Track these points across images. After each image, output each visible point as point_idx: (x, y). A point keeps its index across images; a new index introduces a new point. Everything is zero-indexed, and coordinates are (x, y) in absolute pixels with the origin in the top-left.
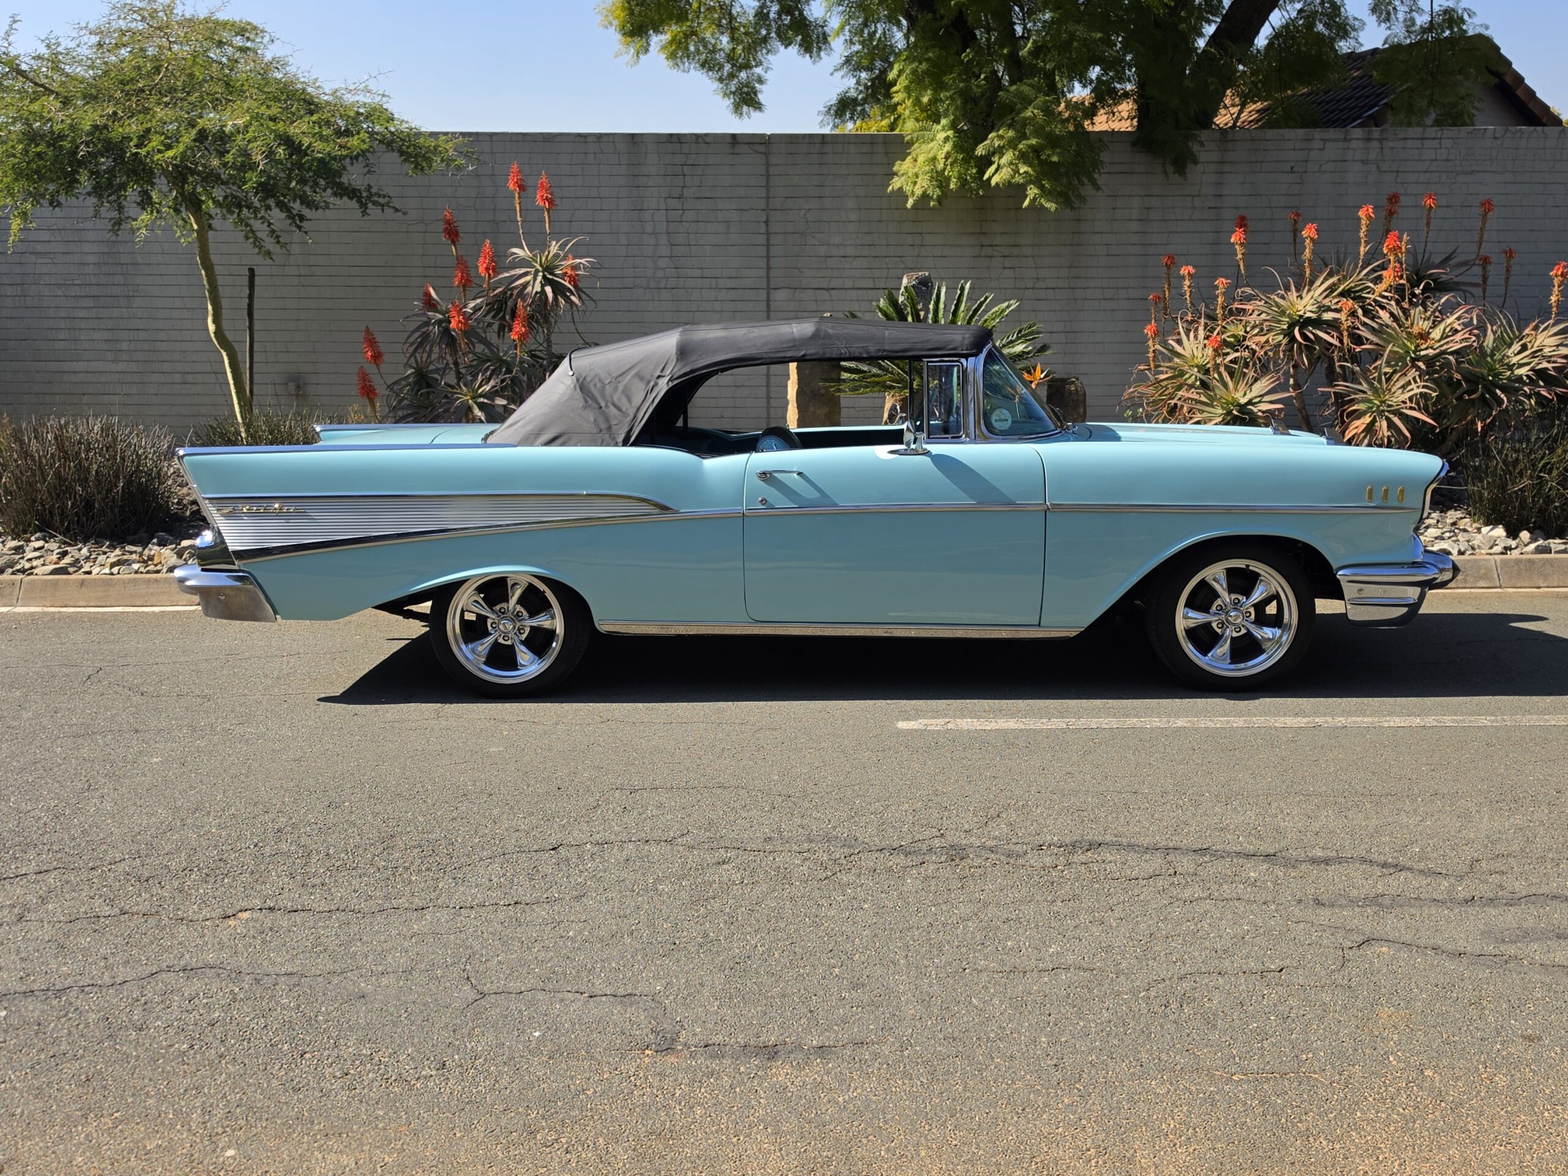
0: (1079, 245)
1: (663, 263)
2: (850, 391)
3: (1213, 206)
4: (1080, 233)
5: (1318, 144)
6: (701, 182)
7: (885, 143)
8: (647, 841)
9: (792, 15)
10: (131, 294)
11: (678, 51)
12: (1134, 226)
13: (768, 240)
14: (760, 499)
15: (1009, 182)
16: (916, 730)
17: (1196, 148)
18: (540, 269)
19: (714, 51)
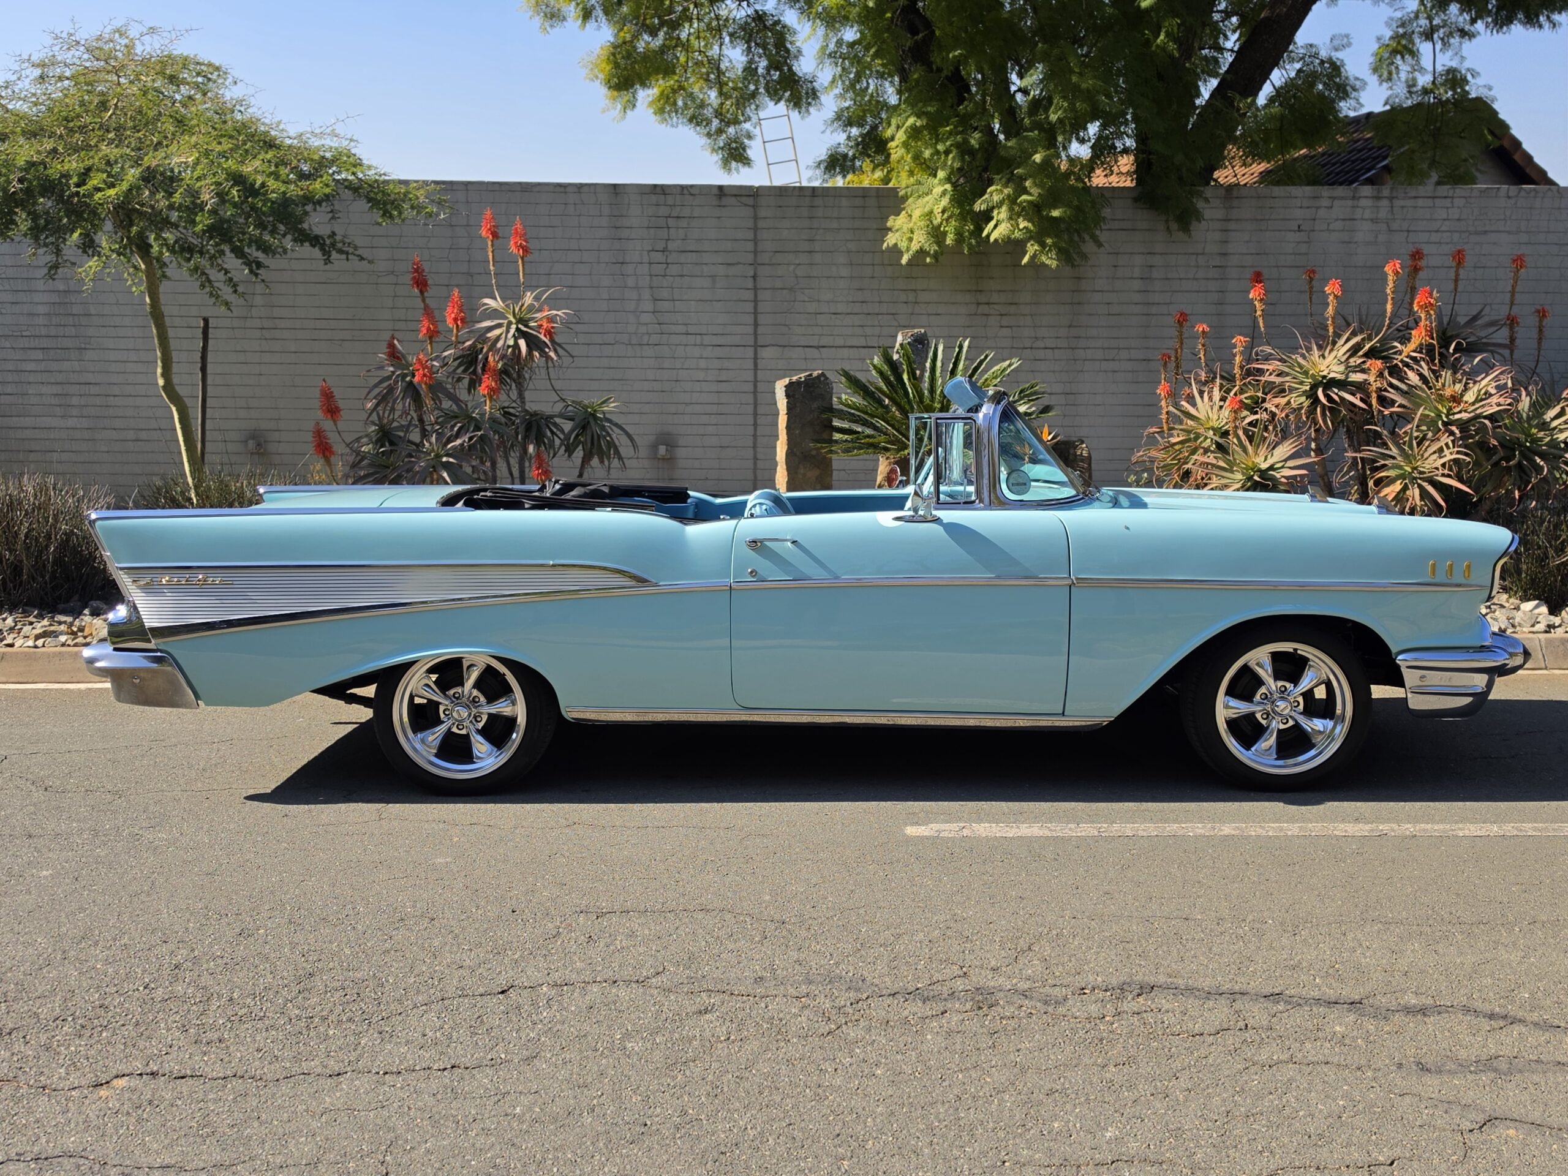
0: (1079, 304)
1: (646, 318)
2: (843, 452)
3: (1218, 264)
4: (1080, 291)
5: (1325, 202)
6: (686, 235)
7: (878, 197)
8: (615, 982)
9: (781, 71)
10: (83, 346)
11: (666, 106)
12: (1136, 285)
13: (756, 295)
14: (749, 570)
15: (1009, 238)
16: (927, 838)
17: (1200, 204)
18: (514, 321)
19: (702, 105)
